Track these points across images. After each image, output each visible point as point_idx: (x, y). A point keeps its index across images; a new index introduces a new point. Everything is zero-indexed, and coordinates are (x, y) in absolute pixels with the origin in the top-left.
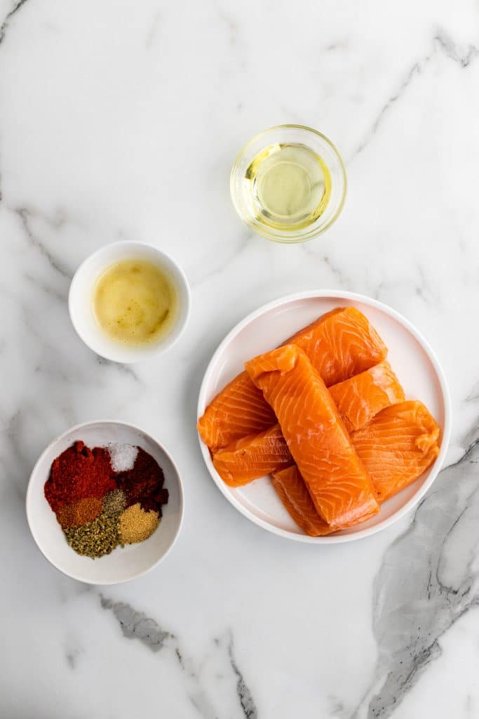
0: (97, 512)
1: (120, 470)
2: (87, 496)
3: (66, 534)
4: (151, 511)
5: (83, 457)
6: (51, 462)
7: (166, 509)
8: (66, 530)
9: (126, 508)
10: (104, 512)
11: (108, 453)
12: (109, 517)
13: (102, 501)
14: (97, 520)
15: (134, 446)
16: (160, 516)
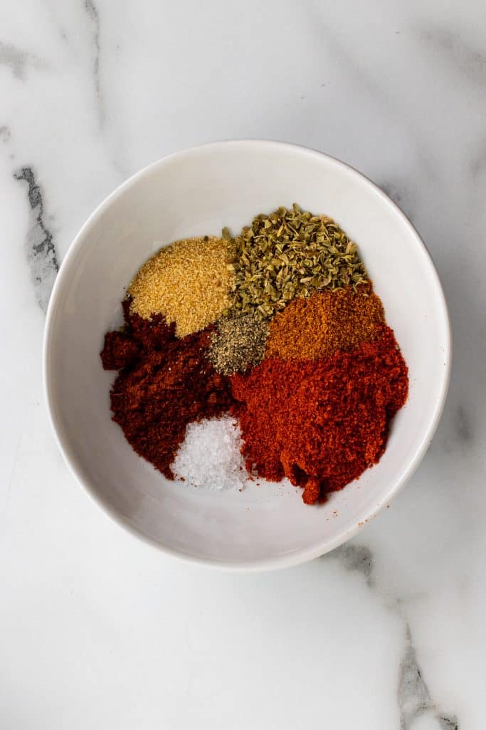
0: (283, 322)
1: (222, 422)
2: (302, 364)
3: (360, 271)
4: (147, 316)
5: (302, 466)
6: (384, 458)
7: (111, 318)
8: (360, 280)
9: (213, 327)
10: (267, 319)
11: (249, 468)
12: (256, 305)
13: (267, 348)
14: (281, 303)
15: (183, 479)
16: (127, 304)
